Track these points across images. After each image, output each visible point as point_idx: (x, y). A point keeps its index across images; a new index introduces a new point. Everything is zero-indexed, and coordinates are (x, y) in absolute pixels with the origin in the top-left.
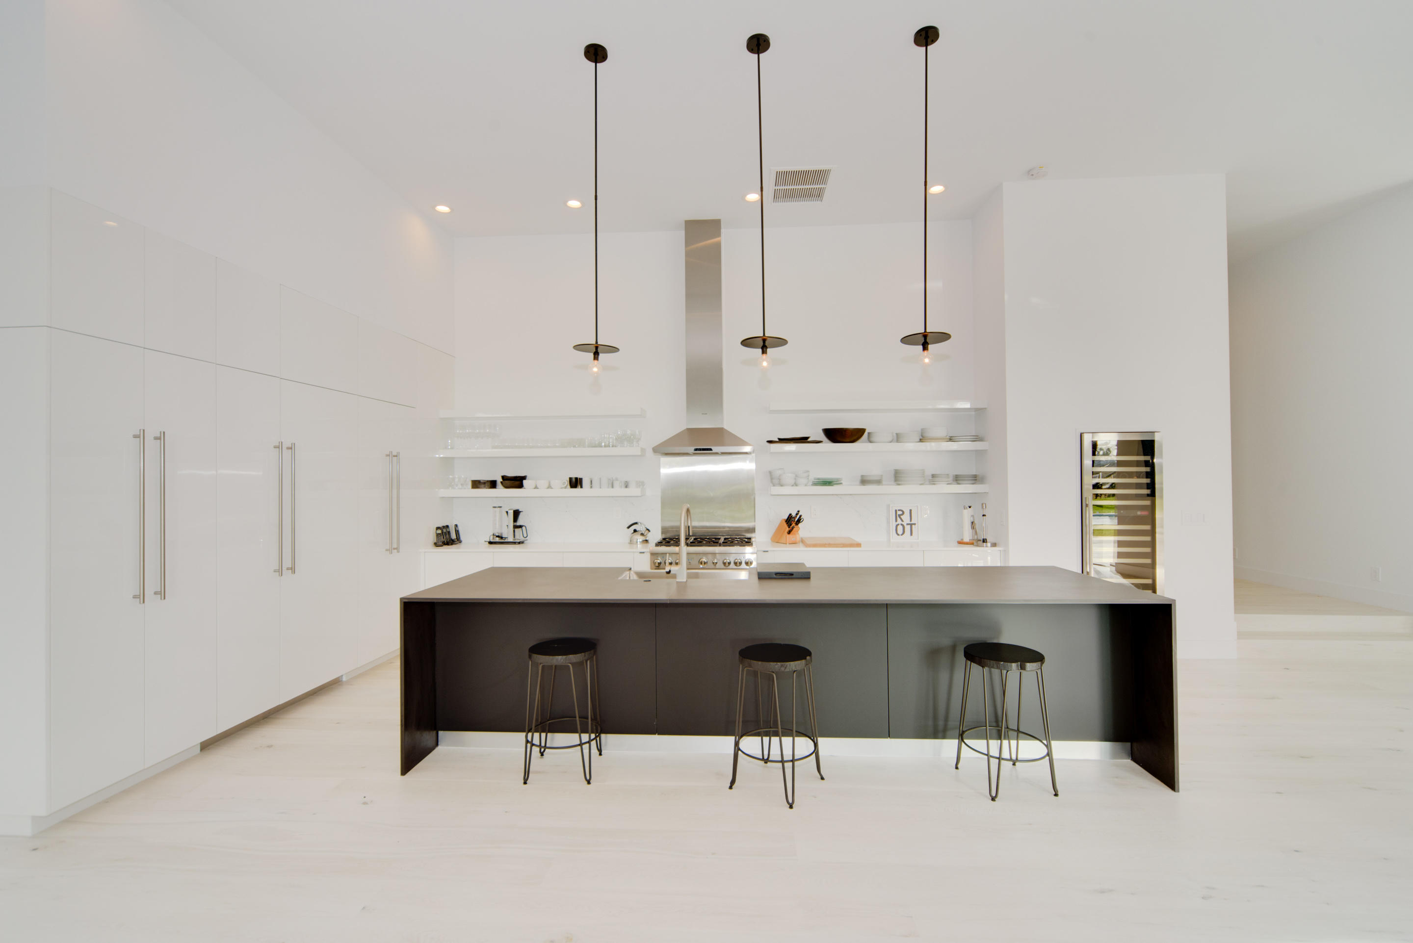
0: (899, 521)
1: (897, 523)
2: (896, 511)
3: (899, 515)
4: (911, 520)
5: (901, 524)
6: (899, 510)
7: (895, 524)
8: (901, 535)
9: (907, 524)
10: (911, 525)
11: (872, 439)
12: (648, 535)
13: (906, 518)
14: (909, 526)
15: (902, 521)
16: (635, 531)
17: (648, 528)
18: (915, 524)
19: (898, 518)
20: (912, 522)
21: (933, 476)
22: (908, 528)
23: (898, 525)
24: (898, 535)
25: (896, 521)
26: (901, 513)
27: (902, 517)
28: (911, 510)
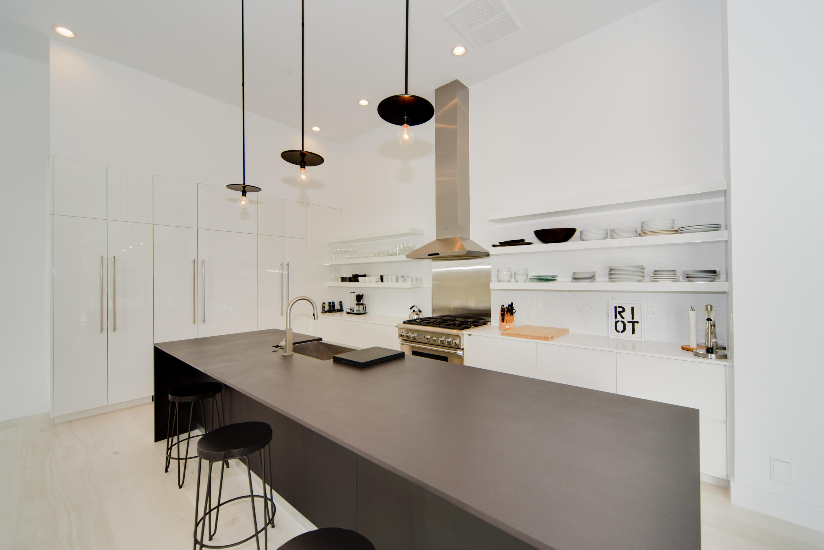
0: (619, 318)
1: (617, 320)
2: (615, 308)
3: (619, 311)
4: (633, 318)
5: (622, 321)
6: (619, 307)
7: (614, 320)
8: (622, 332)
9: (629, 322)
10: (633, 323)
11: (584, 237)
12: (420, 315)
13: (627, 316)
14: (631, 324)
15: (623, 318)
16: (414, 311)
17: (420, 310)
18: (638, 322)
19: (618, 315)
20: (634, 320)
21: (655, 272)
22: (629, 326)
23: (618, 321)
24: (618, 332)
25: (616, 317)
26: (621, 310)
27: (622, 314)
28: (633, 308)
